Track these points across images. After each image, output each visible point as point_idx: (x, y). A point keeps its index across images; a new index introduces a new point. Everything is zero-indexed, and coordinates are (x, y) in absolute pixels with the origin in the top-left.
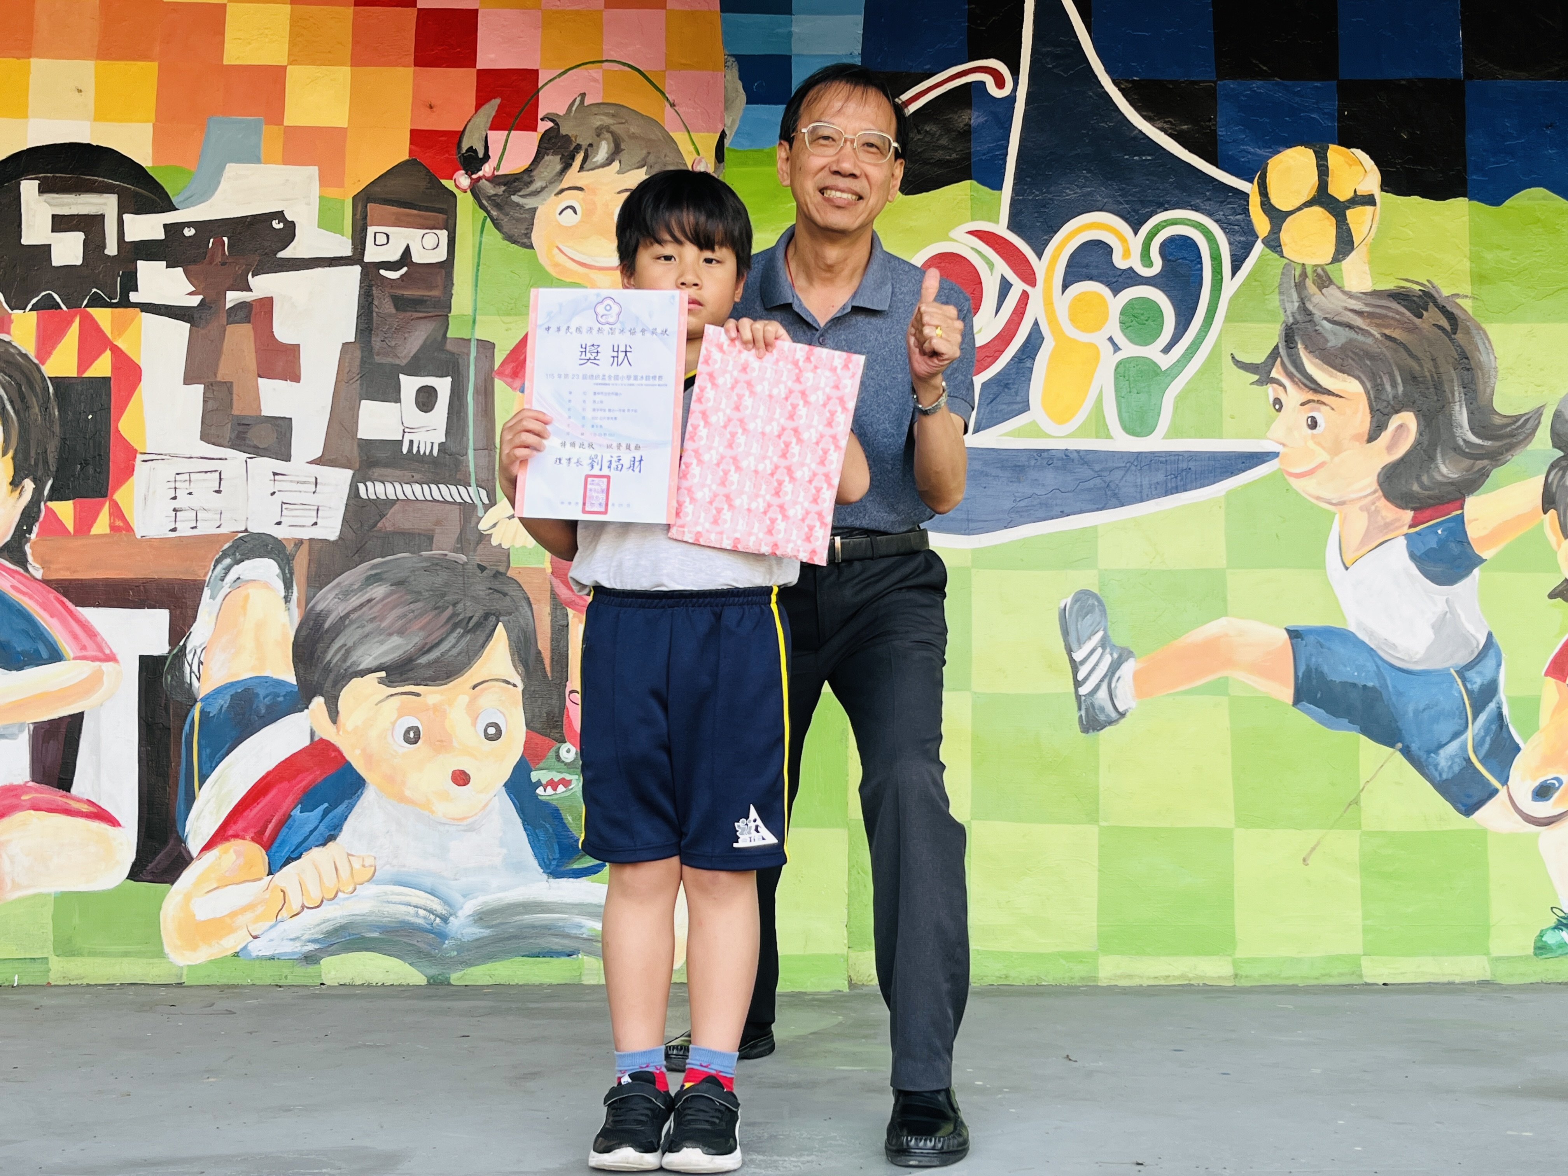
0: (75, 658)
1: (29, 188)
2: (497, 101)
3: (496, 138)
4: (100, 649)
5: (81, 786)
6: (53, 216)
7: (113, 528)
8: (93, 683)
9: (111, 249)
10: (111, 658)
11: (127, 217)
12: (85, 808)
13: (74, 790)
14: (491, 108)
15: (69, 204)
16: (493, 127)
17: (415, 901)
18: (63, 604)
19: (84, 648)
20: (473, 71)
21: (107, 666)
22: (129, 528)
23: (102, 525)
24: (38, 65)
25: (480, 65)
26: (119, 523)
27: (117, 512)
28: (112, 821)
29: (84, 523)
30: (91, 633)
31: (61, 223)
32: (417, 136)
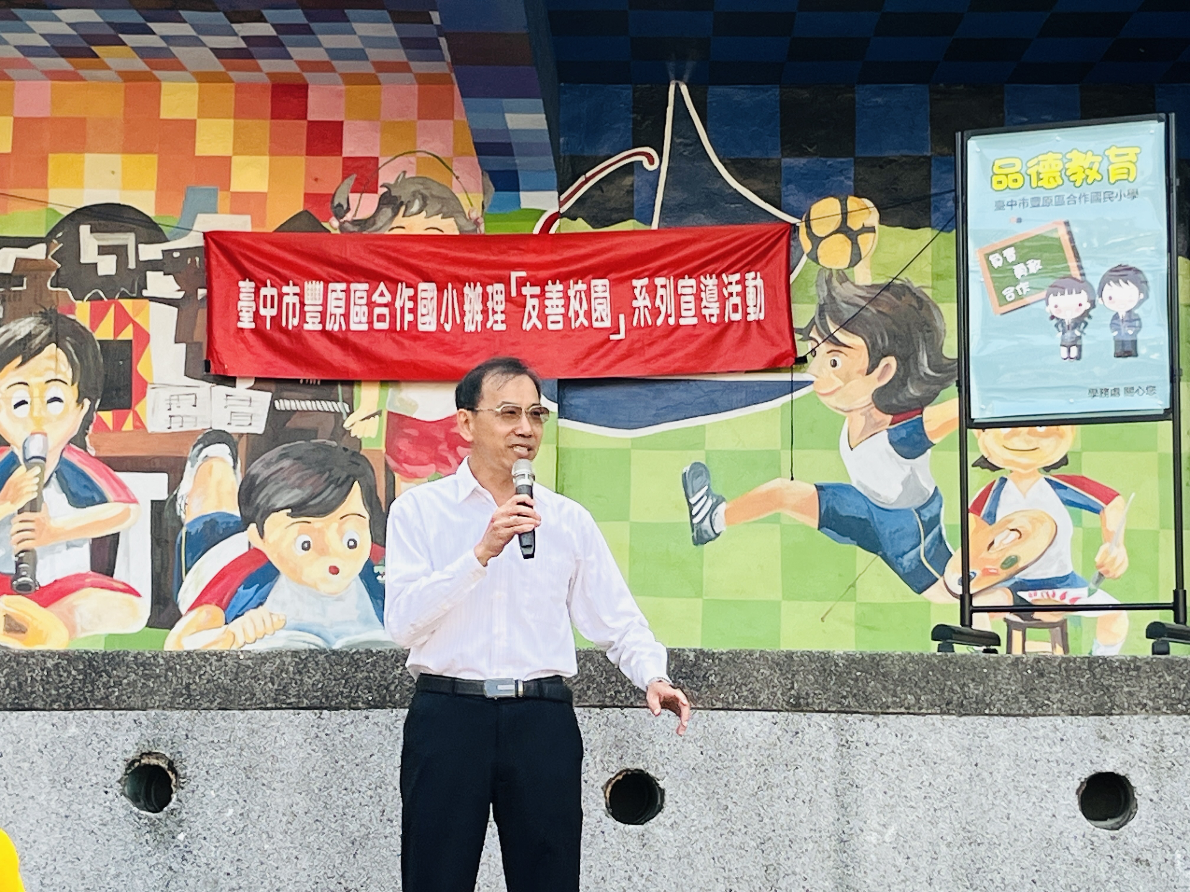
0: (115, 501)
1: (85, 230)
2: (354, 176)
3: (354, 198)
4: (128, 496)
5: (119, 573)
6: (99, 247)
7: (135, 427)
8: (124, 516)
9: (132, 265)
10: (135, 501)
11: (141, 246)
12: (121, 587)
13: (115, 576)
14: (350, 181)
15: (107, 240)
16: (353, 191)
17: (308, 640)
18: (107, 471)
19: (119, 496)
20: (340, 159)
21: (132, 506)
22: (143, 426)
23: (128, 425)
24: (89, 158)
25: (345, 155)
26: (138, 424)
27: (137, 418)
28: (138, 595)
29: (119, 424)
30: (123, 487)
31: (103, 250)
32: (308, 197)
